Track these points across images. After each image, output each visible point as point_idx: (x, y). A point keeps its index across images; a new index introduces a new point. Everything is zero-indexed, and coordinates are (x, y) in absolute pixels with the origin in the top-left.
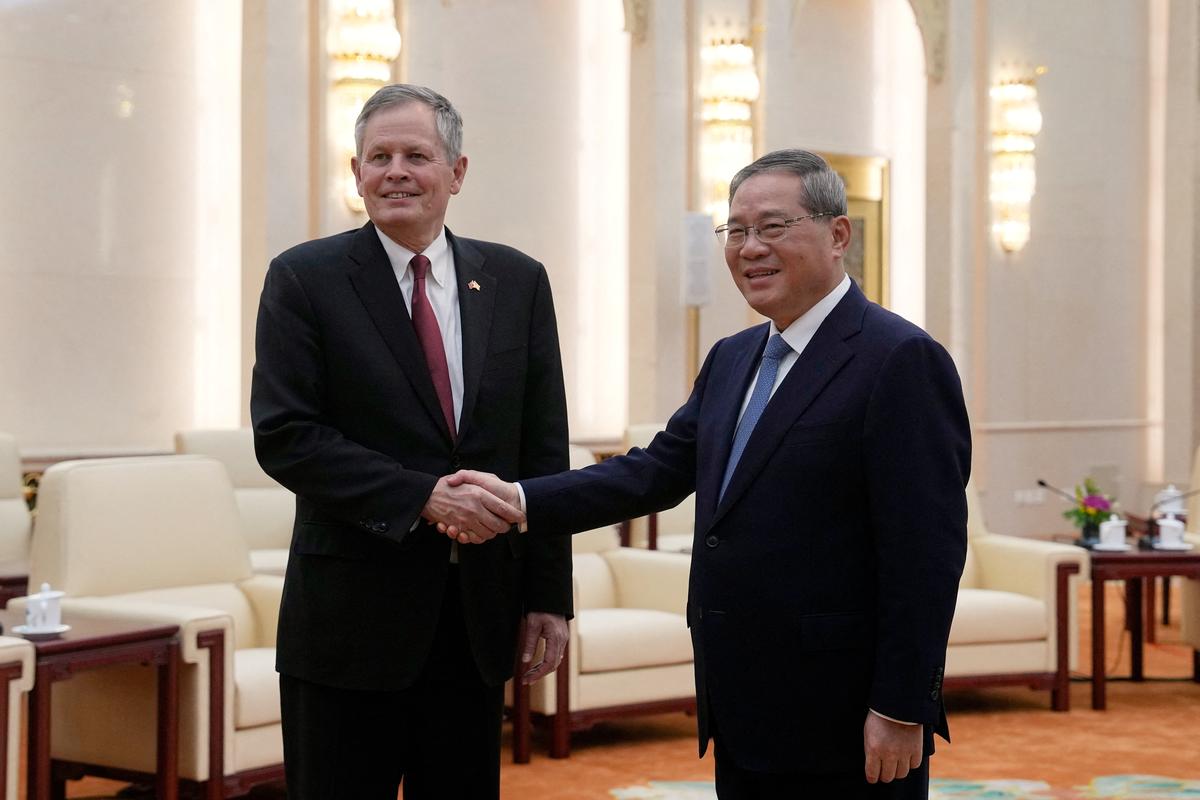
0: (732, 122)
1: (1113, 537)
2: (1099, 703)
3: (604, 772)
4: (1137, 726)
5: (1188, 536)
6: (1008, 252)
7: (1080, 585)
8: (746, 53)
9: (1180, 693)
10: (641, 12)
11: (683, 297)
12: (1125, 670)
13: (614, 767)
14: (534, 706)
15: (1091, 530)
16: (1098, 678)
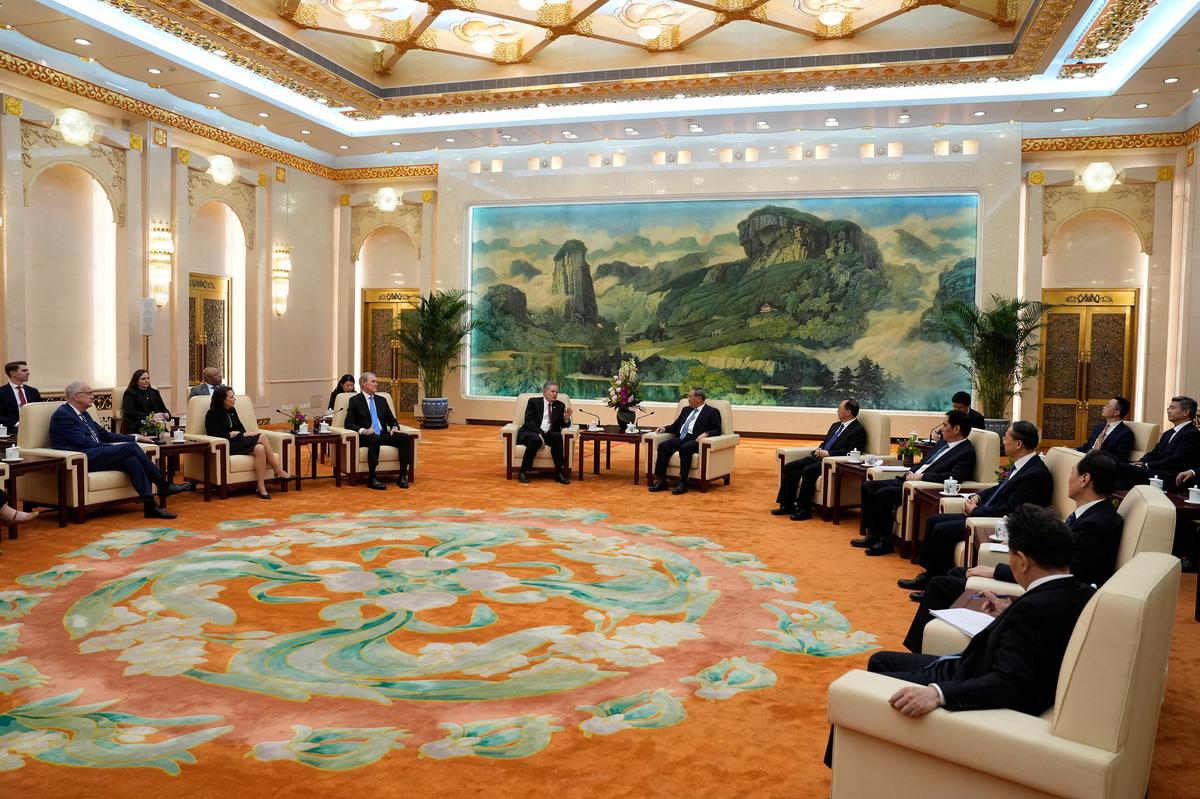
0: (162, 262)
1: (304, 429)
2: (298, 488)
3: (100, 527)
4: (310, 495)
5: (331, 428)
6: (279, 315)
7: (291, 448)
8: (168, 235)
9: (328, 482)
10: (122, 215)
11: (141, 332)
12: (310, 475)
13: (103, 526)
14: (68, 504)
15: (297, 427)
16: (298, 479)
